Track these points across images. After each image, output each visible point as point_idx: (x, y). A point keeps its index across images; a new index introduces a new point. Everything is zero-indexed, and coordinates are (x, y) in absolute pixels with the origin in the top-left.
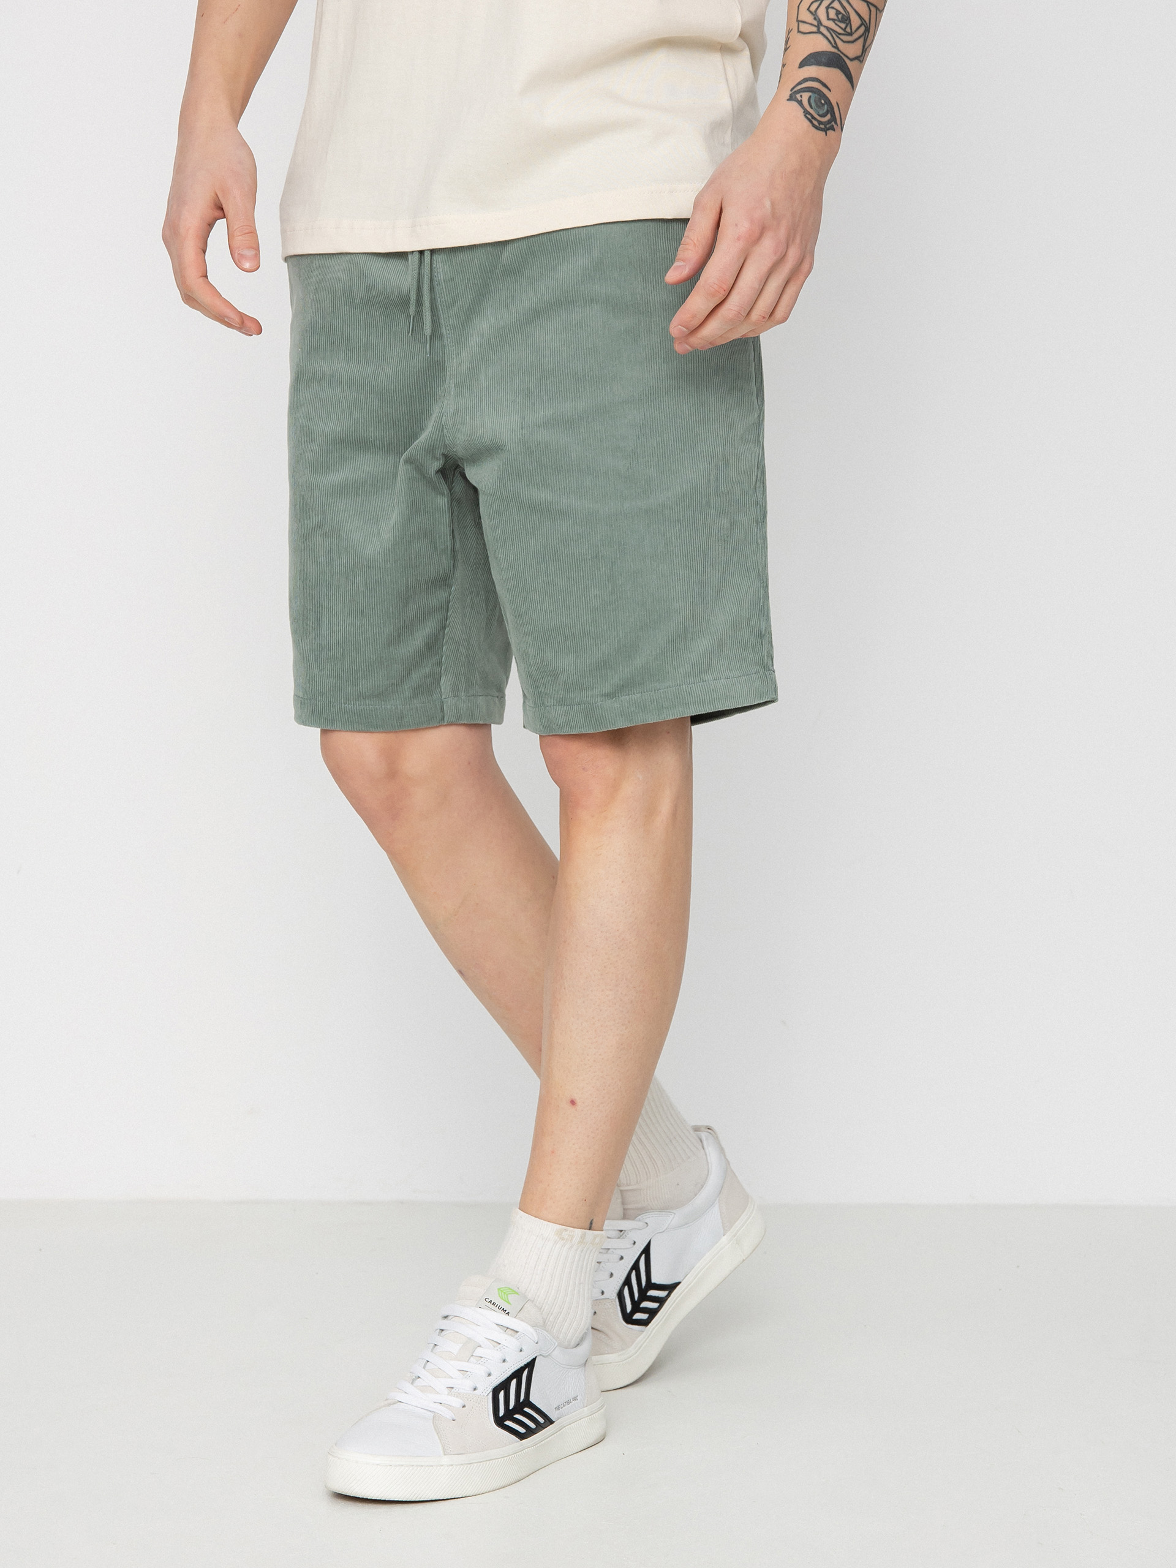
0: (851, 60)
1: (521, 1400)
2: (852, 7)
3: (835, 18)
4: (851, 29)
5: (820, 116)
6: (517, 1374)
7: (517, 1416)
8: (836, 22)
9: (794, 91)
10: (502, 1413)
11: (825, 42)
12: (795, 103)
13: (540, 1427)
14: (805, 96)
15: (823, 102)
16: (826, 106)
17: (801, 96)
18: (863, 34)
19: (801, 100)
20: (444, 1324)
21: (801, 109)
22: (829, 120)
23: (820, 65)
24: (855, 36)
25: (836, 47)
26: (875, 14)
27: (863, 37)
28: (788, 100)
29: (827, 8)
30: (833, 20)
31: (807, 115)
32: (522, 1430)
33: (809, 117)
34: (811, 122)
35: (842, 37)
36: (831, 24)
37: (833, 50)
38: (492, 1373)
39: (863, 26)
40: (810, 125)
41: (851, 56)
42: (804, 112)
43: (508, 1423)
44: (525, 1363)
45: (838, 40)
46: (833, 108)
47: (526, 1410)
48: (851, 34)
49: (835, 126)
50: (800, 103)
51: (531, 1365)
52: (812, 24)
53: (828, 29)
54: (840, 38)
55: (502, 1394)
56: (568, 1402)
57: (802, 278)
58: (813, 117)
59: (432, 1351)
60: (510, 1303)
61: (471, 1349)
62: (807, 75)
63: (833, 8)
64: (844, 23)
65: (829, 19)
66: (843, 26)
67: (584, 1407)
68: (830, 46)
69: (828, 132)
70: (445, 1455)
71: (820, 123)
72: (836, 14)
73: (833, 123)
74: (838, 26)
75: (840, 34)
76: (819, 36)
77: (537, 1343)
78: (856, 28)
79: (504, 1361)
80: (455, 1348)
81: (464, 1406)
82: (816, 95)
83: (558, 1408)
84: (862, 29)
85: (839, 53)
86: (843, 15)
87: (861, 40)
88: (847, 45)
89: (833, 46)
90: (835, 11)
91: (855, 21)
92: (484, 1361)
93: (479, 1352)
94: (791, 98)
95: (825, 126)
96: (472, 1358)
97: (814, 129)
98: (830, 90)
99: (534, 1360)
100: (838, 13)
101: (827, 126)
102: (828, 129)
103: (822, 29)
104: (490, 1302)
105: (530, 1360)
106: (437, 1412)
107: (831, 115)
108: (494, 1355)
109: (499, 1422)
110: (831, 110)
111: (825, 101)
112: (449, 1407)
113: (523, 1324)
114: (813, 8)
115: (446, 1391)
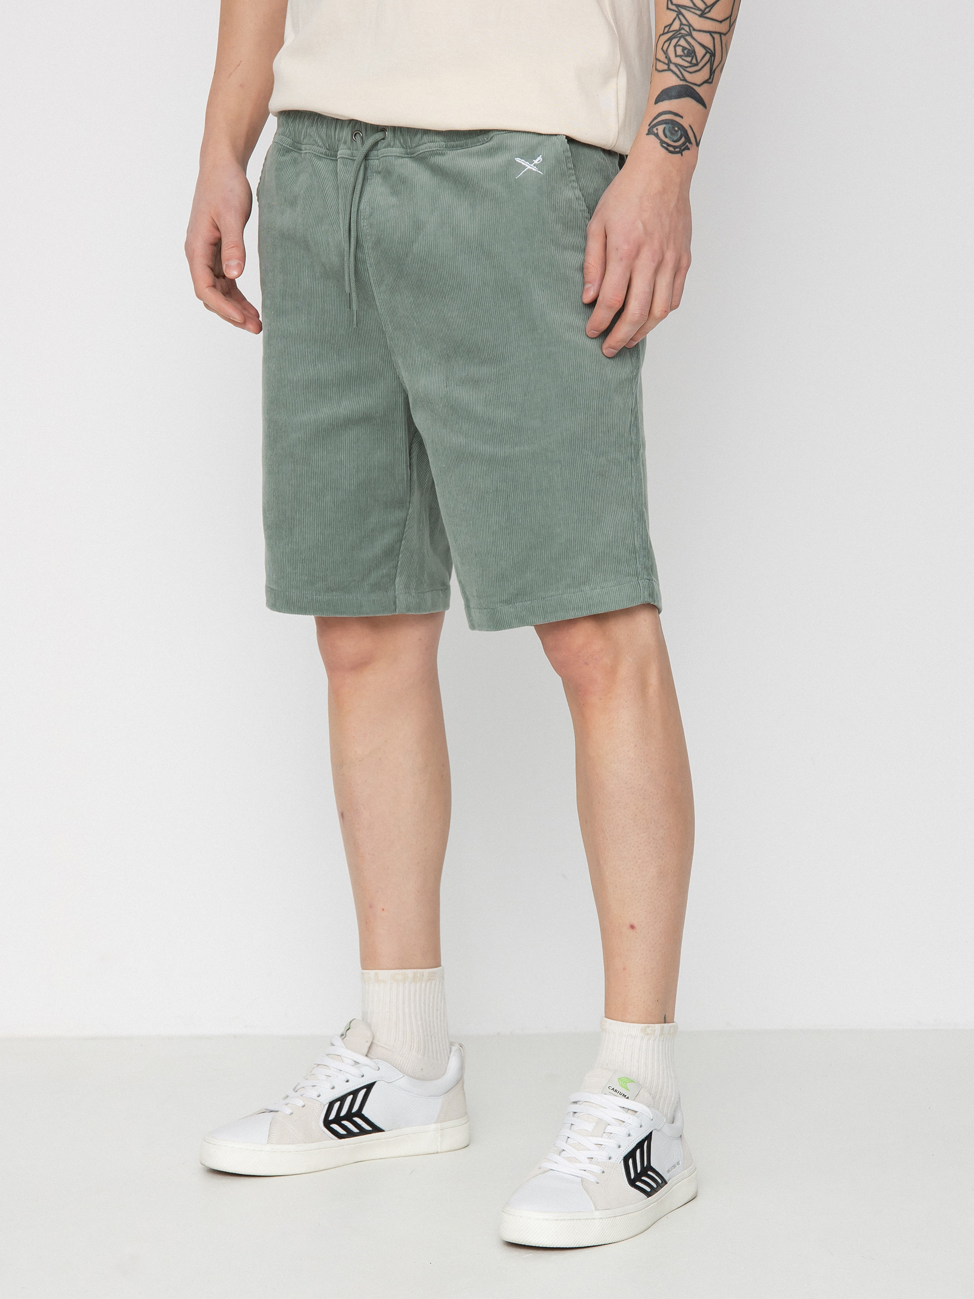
0: (699, 86)
1: (645, 1166)
2: (696, 40)
3: (682, 54)
4: (697, 60)
5: (675, 141)
6: (640, 1145)
7: (643, 1178)
8: (682, 57)
9: (651, 125)
10: (633, 1176)
11: (674, 77)
12: (652, 137)
13: (660, 1186)
14: (660, 128)
15: (676, 129)
16: (679, 132)
17: (657, 129)
18: (709, 61)
19: (657, 133)
20: (575, 1108)
21: (658, 140)
22: (683, 143)
23: (671, 99)
24: (701, 65)
25: (685, 80)
26: (719, 39)
27: (709, 63)
28: (647, 134)
29: (675, 47)
30: (680, 56)
31: (663, 145)
32: (648, 1189)
33: (665, 145)
34: (667, 149)
35: (688, 69)
36: (679, 61)
37: (682, 83)
38: (621, 1145)
39: (708, 54)
40: (667, 152)
41: (699, 82)
42: (660, 143)
43: (638, 1184)
44: (645, 1136)
45: (685, 74)
46: (687, 131)
47: (649, 1173)
48: (697, 64)
49: (689, 146)
50: (657, 135)
51: (649, 1138)
52: (664, 63)
53: (676, 65)
54: (687, 71)
55: (631, 1161)
56: (674, 1166)
57: (683, 272)
58: (669, 145)
59: (570, 1129)
60: (628, 1090)
61: (602, 1127)
62: (660, 111)
63: (679, 45)
64: (690, 57)
65: (676, 56)
66: (689, 59)
67: (684, 1170)
68: (678, 80)
69: (683, 153)
70: (596, 1210)
71: (675, 147)
72: (682, 51)
73: (687, 144)
74: (685, 60)
75: (686, 67)
76: (669, 73)
77: (652, 1120)
78: (701, 57)
79: (629, 1135)
80: (589, 1127)
81: (603, 1172)
82: (670, 125)
83: (668, 1171)
84: (708, 56)
85: (687, 84)
86: (689, 50)
87: (708, 66)
88: (694, 75)
89: (681, 80)
90: (681, 48)
91: (700, 52)
92: (614, 1136)
93: (609, 1129)
94: (650, 132)
95: (680, 149)
96: (604, 1134)
97: (670, 154)
98: (682, 117)
99: (651, 1133)
100: (684, 48)
101: (682, 148)
102: (684, 150)
103: (672, 67)
104: (613, 1089)
105: (648, 1134)
106: (584, 1177)
107: (685, 138)
108: (620, 1131)
109: (632, 1183)
110: (685, 134)
111: (678, 128)
112: (591, 1172)
113: (641, 1105)
114: (665, 48)
115: (588, 1161)
